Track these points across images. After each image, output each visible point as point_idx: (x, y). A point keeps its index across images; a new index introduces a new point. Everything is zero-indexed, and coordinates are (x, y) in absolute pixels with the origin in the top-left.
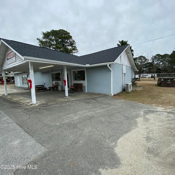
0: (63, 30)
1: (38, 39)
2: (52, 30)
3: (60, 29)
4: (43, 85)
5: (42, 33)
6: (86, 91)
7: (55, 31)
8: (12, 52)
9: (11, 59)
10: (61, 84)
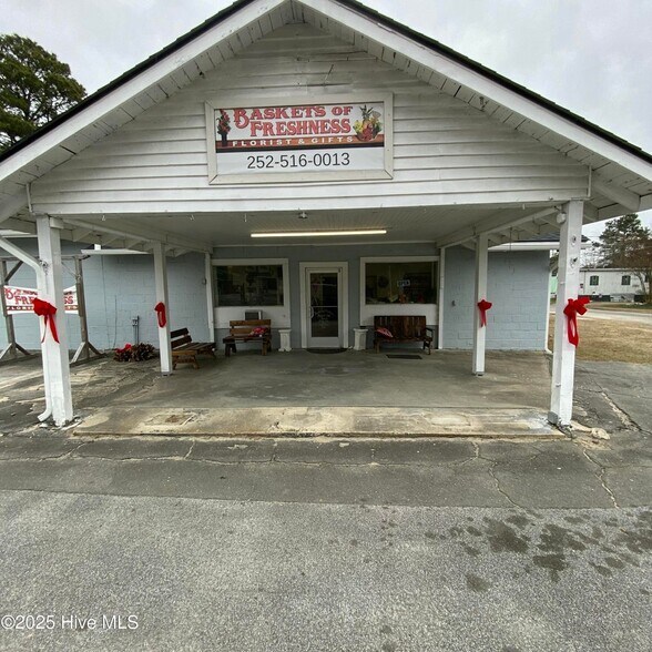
6: (440, 346)
8: (328, 110)
9: (309, 154)
10: (287, 322)
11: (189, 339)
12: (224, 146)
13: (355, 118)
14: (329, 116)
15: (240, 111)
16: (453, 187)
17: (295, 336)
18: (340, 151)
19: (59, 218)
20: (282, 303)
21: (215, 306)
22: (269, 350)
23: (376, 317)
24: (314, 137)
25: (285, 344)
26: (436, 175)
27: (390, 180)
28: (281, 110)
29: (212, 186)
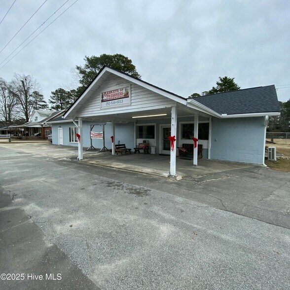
0: (120, 56)
1: (78, 68)
2: (104, 55)
3: (116, 54)
4: (124, 145)
5: (85, 58)
6: (209, 158)
7: (108, 56)
8: (119, 90)
9: (116, 101)
10: (155, 145)
11: (125, 147)
12: (103, 101)
13: (124, 91)
14: (119, 92)
15: (105, 93)
16: (144, 106)
17: (157, 149)
18: (121, 99)
19: (81, 117)
20: (154, 138)
21: (137, 138)
22: (148, 153)
23: (183, 144)
24: (117, 97)
25: (153, 151)
26: (139, 103)
27: (130, 105)
28: (111, 91)
29: (101, 110)
